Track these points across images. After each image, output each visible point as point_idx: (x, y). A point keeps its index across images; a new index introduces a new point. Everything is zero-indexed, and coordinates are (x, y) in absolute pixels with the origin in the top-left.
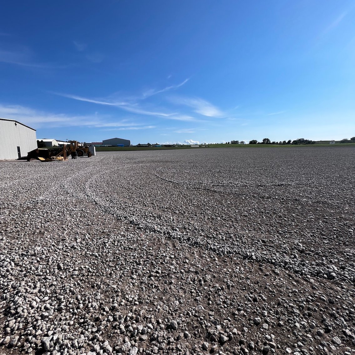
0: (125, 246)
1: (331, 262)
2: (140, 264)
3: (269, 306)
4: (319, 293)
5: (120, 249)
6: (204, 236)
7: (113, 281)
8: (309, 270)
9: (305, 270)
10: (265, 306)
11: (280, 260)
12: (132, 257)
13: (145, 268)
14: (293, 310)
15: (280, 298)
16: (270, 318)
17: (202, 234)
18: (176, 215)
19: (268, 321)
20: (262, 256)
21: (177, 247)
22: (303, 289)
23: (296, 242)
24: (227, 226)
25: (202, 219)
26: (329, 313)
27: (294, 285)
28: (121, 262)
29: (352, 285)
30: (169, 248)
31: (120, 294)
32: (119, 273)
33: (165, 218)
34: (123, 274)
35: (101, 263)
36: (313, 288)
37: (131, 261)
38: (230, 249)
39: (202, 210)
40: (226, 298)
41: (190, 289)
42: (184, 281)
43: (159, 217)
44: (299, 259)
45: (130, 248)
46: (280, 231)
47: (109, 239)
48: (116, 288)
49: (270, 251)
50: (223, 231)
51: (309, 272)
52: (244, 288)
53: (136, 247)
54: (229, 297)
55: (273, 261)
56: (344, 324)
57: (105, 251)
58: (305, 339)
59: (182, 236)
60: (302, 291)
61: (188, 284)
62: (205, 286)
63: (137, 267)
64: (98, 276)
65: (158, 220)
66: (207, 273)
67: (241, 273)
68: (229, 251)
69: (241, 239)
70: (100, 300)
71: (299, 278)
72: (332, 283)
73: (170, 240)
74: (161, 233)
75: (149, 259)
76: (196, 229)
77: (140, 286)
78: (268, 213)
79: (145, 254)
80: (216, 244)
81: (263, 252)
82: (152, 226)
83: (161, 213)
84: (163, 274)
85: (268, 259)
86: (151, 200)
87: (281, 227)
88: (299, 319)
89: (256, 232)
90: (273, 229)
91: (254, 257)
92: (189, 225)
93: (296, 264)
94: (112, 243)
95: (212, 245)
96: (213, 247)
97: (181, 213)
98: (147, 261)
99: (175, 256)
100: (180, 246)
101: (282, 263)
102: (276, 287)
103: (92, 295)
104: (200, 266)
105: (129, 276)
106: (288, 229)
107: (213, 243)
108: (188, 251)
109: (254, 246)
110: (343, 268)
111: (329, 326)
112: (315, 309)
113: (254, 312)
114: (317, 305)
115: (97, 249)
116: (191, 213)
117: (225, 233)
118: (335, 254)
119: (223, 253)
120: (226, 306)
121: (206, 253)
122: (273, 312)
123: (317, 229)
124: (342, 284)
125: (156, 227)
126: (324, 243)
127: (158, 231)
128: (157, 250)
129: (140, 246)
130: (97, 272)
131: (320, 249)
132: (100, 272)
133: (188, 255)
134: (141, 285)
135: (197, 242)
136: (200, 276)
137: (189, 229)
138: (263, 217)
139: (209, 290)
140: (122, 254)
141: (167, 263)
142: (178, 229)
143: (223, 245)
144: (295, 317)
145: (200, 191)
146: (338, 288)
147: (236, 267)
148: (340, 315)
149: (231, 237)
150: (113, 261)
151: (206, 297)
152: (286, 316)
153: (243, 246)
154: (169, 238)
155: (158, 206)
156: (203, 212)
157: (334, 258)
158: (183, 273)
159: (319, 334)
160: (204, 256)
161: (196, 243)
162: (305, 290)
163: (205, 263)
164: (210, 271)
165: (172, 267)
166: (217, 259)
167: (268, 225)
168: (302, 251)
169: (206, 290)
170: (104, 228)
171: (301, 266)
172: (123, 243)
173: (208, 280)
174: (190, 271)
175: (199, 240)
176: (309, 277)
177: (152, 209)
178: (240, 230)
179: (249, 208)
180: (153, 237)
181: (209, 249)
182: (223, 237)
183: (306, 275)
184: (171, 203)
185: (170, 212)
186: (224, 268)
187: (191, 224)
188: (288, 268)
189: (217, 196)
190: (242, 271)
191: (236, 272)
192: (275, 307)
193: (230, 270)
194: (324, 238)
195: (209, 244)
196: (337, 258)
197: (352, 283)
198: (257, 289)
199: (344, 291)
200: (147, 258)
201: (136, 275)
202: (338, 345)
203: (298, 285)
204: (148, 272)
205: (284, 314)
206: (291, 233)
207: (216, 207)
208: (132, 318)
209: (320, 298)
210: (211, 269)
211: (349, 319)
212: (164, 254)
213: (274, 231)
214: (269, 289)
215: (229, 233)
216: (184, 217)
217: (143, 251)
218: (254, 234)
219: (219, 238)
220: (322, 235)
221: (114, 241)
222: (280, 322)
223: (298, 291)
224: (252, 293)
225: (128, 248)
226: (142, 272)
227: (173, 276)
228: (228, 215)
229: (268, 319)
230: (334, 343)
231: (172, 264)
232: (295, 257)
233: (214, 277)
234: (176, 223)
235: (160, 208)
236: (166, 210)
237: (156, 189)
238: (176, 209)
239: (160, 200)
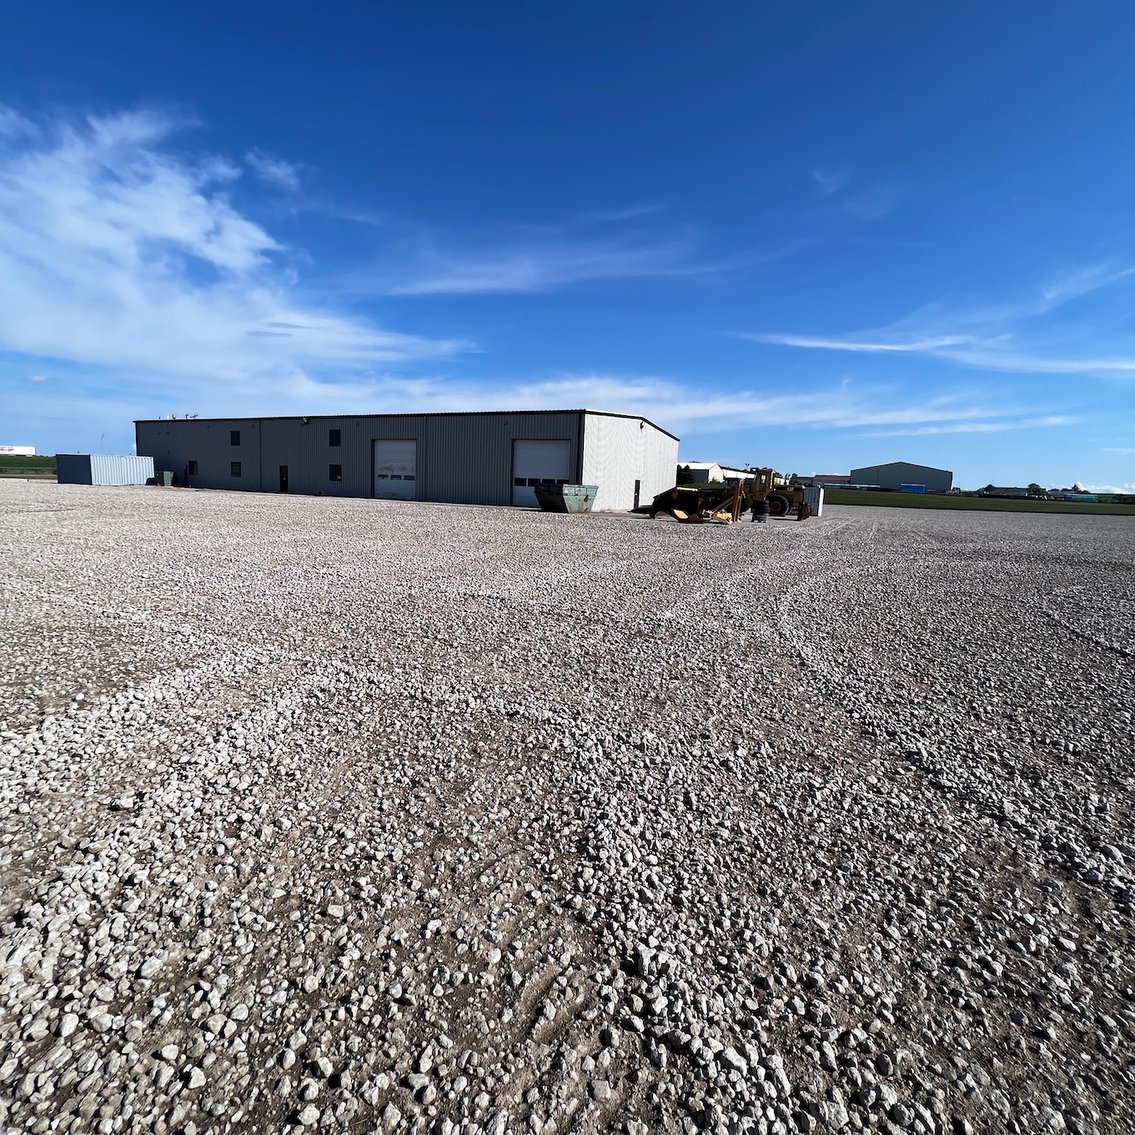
0: (876, 824)
2: (921, 904)
5: (857, 824)
7: (820, 909)
12: (895, 869)
13: (936, 926)
18: (1121, 796)
21: (1097, 920)
28: (855, 867)
30: (1055, 905)
31: (837, 956)
32: (843, 896)
33: (1061, 789)
34: (856, 903)
35: (794, 842)
37: (889, 878)
42: (1113, 1066)
43: (1033, 776)
45: (890, 837)
47: (827, 782)
48: (827, 932)
53: (915, 843)
57: (809, 810)
63: (907, 906)
64: (781, 871)
65: (1025, 785)
70: (775, 936)
73: (1070, 878)
74: (1030, 836)
75: (961, 905)
77: (909, 973)
79: (947, 882)
82: (994, 797)
83: (1042, 764)
84: (1011, 986)
86: (1006, 703)
94: (835, 798)
98: (952, 906)
99: (1082, 951)
100: (1116, 921)
103: (758, 914)
105: (873, 921)
115: (787, 795)
125: (1008, 807)
127: (1016, 825)
128: (999, 888)
129: (929, 846)
130: (777, 859)
132: (787, 864)
134: (912, 972)
140: (860, 843)
141: (1035, 955)
142: (1119, 854)
150: (829, 851)
154: (1064, 867)
155: (1033, 733)
158: (1111, 1032)
165: (1060, 982)
170: (815, 744)
172: (870, 811)
177: (1004, 736)
180: (991, 836)
184: (1106, 740)
185: (1090, 774)
200: (953, 896)
201: (900, 929)
204: (948, 944)
208: (863, 1048)
212: (1030, 919)
217: (939, 866)
221: (843, 795)
225: (885, 835)
226: (924, 933)
227: (1057, 1017)
231: (1060, 971)
234: (1115, 824)
235: (1043, 742)
236: (1071, 758)
237: (1040, 669)
238: (1125, 770)
239: (1050, 715)
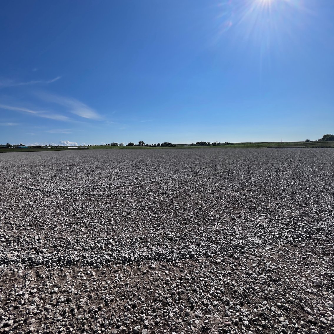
1: (191, 242)
3: (147, 307)
4: (185, 274)
6: (79, 250)
8: (177, 255)
9: (174, 256)
10: (144, 308)
11: (155, 254)
14: (167, 300)
15: (156, 293)
16: (148, 321)
17: (78, 248)
18: (44, 232)
19: (147, 324)
20: (139, 255)
21: (41, 276)
22: (173, 275)
23: (167, 231)
24: (107, 231)
25: (78, 229)
26: (192, 290)
27: (167, 275)
29: (204, 257)
30: (29, 280)
33: (27, 239)
36: (181, 271)
38: (109, 257)
39: (79, 218)
40: (104, 318)
41: (58, 328)
42: (50, 320)
43: (17, 240)
44: (169, 247)
46: (155, 224)
49: (146, 246)
50: (101, 238)
51: (177, 257)
52: (124, 297)
54: (107, 316)
55: (150, 256)
56: (202, 295)
58: (177, 326)
59: (50, 258)
60: (173, 278)
61: (55, 323)
62: (78, 315)
65: (15, 244)
66: (82, 296)
67: (121, 280)
68: (108, 260)
69: (120, 242)
71: (171, 265)
72: (193, 261)
73: (32, 268)
74: (18, 262)
76: (70, 244)
78: (144, 209)
80: (94, 256)
81: (141, 250)
82: (4, 256)
83: (20, 234)
84: (17, 324)
85: (145, 257)
86: (6, 218)
87: (155, 221)
88: (172, 308)
89: (134, 231)
90: (149, 224)
91: (133, 258)
92: (61, 241)
93: (168, 253)
95: (88, 258)
96: (89, 261)
97: (51, 228)
99: (39, 289)
100: (46, 272)
101: (157, 256)
102: (153, 283)
104: (73, 290)
106: (160, 221)
107: (90, 256)
108: (59, 275)
109: (133, 246)
110: (198, 245)
111: (193, 302)
112: (183, 291)
113: (134, 321)
114: (184, 286)
116: (65, 225)
117: (104, 240)
118: (193, 235)
119: (101, 263)
120: (103, 329)
121: (82, 271)
122: (151, 312)
123: (181, 216)
124: (199, 259)
125: (9, 256)
126: (186, 227)
127: (13, 261)
128: (9, 289)
131: (183, 233)
133: (57, 281)
135: (71, 261)
136: (73, 303)
137: (60, 246)
138: (140, 214)
139: (84, 317)
141: (24, 304)
142: (45, 250)
143: (102, 254)
144: (169, 307)
145: (77, 197)
146: (197, 264)
147: (115, 275)
148: (199, 288)
149: (110, 243)
151: (80, 329)
152: (162, 310)
153: (123, 249)
154: (30, 265)
155: (16, 225)
156: (79, 221)
157: (193, 238)
158: (49, 309)
159: (187, 315)
160: (79, 274)
161: (69, 262)
162: (175, 276)
163: (80, 283)
164: (86, 292)
165: (33, 307)
166: (94, 273)
167: (145, 221)
168: (171, 239)
169: (80, 320)
171: (171, 254)
173: (83, 304)
174: (59, 302)
175: (73, 257)
176: (177, 261)
177: (6, 231)
178: (120, 232)
179: (128, 208)
180: (4, 271)
181: (85, 265)
182: (101, 246)
183: (175, 260)
184: (38, 217)
185: (34, 230)
186: (102, 281)
187: (64, 239)
188: (162, 259)
189: (97, 200)
190: (121, 278)
191: (116, 281)
192: (152, 306)
193: (109, 282)
194: (186, 223)
195: (85, 257)
196: (195, 238)
197: (205, 256)
198: (136, 292)
199: (201, 265)
202: (200, 317)
203: (170, 273)
205: (160, 309)
206: (163, 224)
207: (95, 212)
209: (186, 279)
210: (87, 289)
211: (205, 288)
212: (21, 293)
213: (150, 226)
214: (147, 288)
215: (108, 239)
216: (54, 232)
218: (132, 234)
219: (98, 247)
220: (184, 221)
222: (157, 320)
223: (169, 279)
224: (131, 300)
227: (33, 320)
228: (108, 219)
229: (146, 323)
230: (197, 317)
231: (32, 303)
232: (167, 246)
233: (91, 297)
234: (43, 242)
235: (20, 226)
236: (29, 228)
237: (16, 202)
238: (44, 223)
239: (21, 216)
